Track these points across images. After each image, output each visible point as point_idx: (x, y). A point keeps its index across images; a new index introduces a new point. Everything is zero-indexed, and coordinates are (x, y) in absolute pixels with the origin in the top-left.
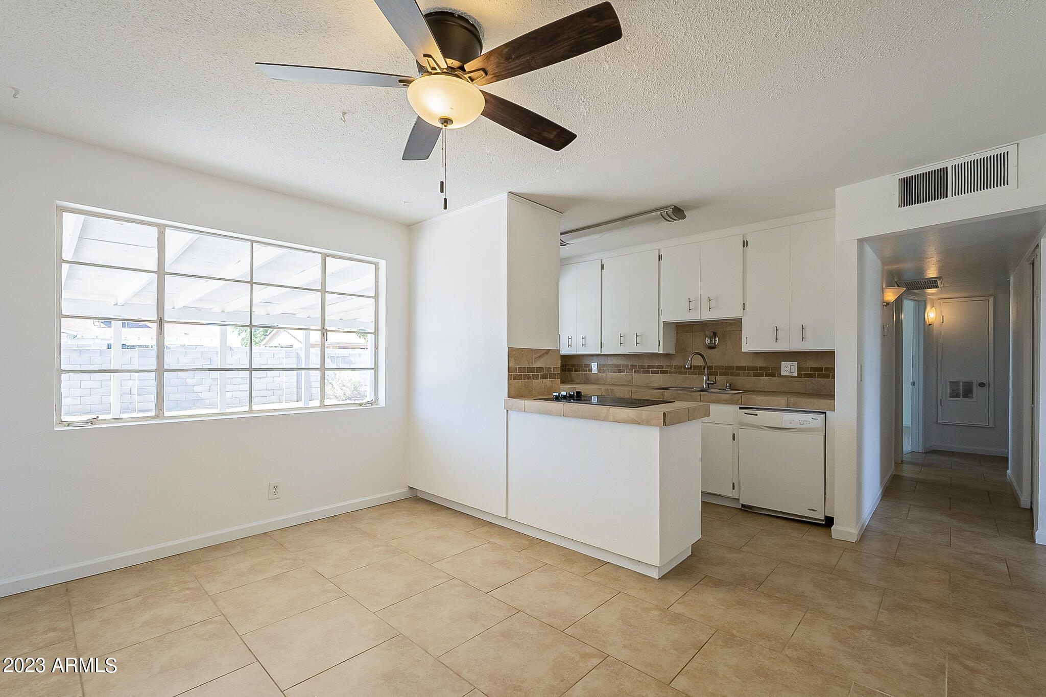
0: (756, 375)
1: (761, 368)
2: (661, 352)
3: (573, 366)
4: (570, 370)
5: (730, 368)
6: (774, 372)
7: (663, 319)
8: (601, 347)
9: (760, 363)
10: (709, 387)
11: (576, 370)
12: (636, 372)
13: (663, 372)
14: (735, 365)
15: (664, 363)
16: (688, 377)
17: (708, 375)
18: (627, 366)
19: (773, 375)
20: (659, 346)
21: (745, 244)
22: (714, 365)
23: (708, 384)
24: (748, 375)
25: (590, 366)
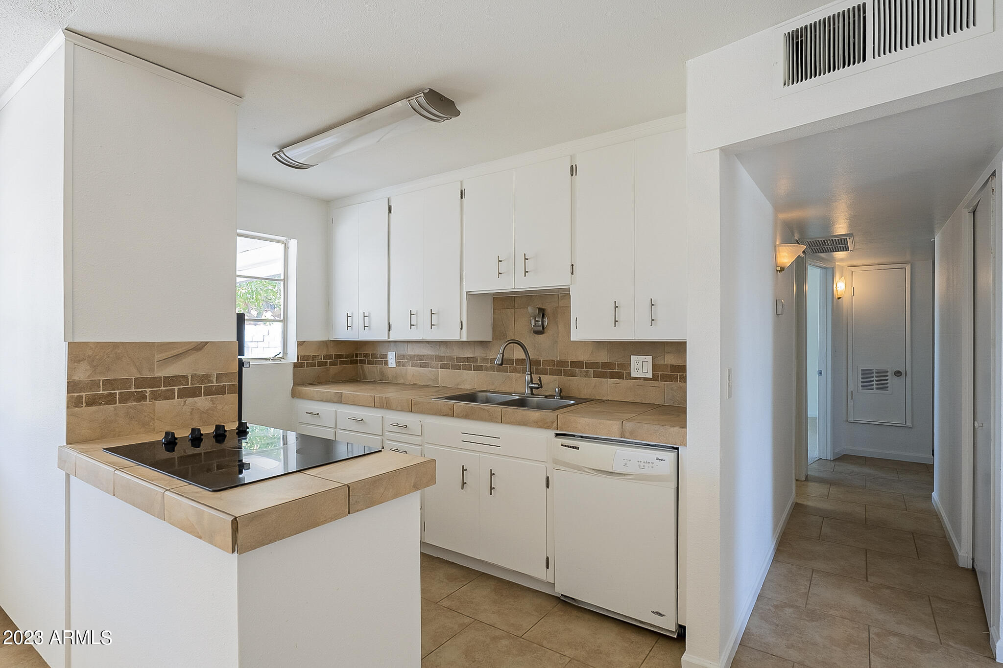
0: (597, 375)
1: (605, 365)
2: (464, 339)
3: (366, 356)
4: (362, 362)
5: (561, 363)
6: (619, 372)
7: (466, 289)
8: (389, 330)
9: (603, 357)
10: (532, 394)
11: (370, 363)
12: (444, 367)
13: (478, 368)
14: (569, 359)
15: (478, 353)
16: (508, 377)
17: (531, 374)
18: (431, 358)
19: (619, 376)
20: (462, 329)
21: (573, 170)
22: (542, 358)
23: (531, 388)
24: (587, 375)
25: (386, 356)
